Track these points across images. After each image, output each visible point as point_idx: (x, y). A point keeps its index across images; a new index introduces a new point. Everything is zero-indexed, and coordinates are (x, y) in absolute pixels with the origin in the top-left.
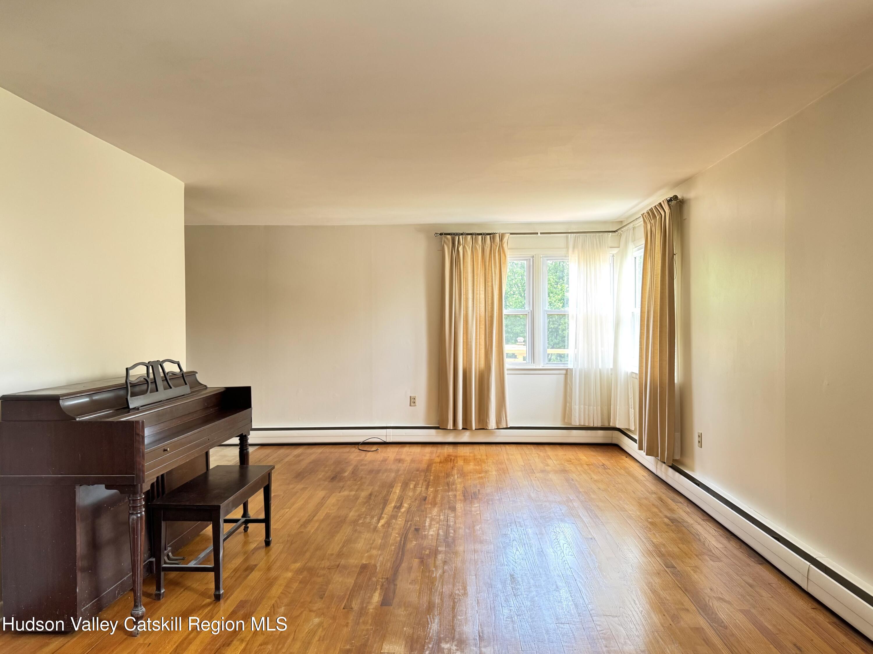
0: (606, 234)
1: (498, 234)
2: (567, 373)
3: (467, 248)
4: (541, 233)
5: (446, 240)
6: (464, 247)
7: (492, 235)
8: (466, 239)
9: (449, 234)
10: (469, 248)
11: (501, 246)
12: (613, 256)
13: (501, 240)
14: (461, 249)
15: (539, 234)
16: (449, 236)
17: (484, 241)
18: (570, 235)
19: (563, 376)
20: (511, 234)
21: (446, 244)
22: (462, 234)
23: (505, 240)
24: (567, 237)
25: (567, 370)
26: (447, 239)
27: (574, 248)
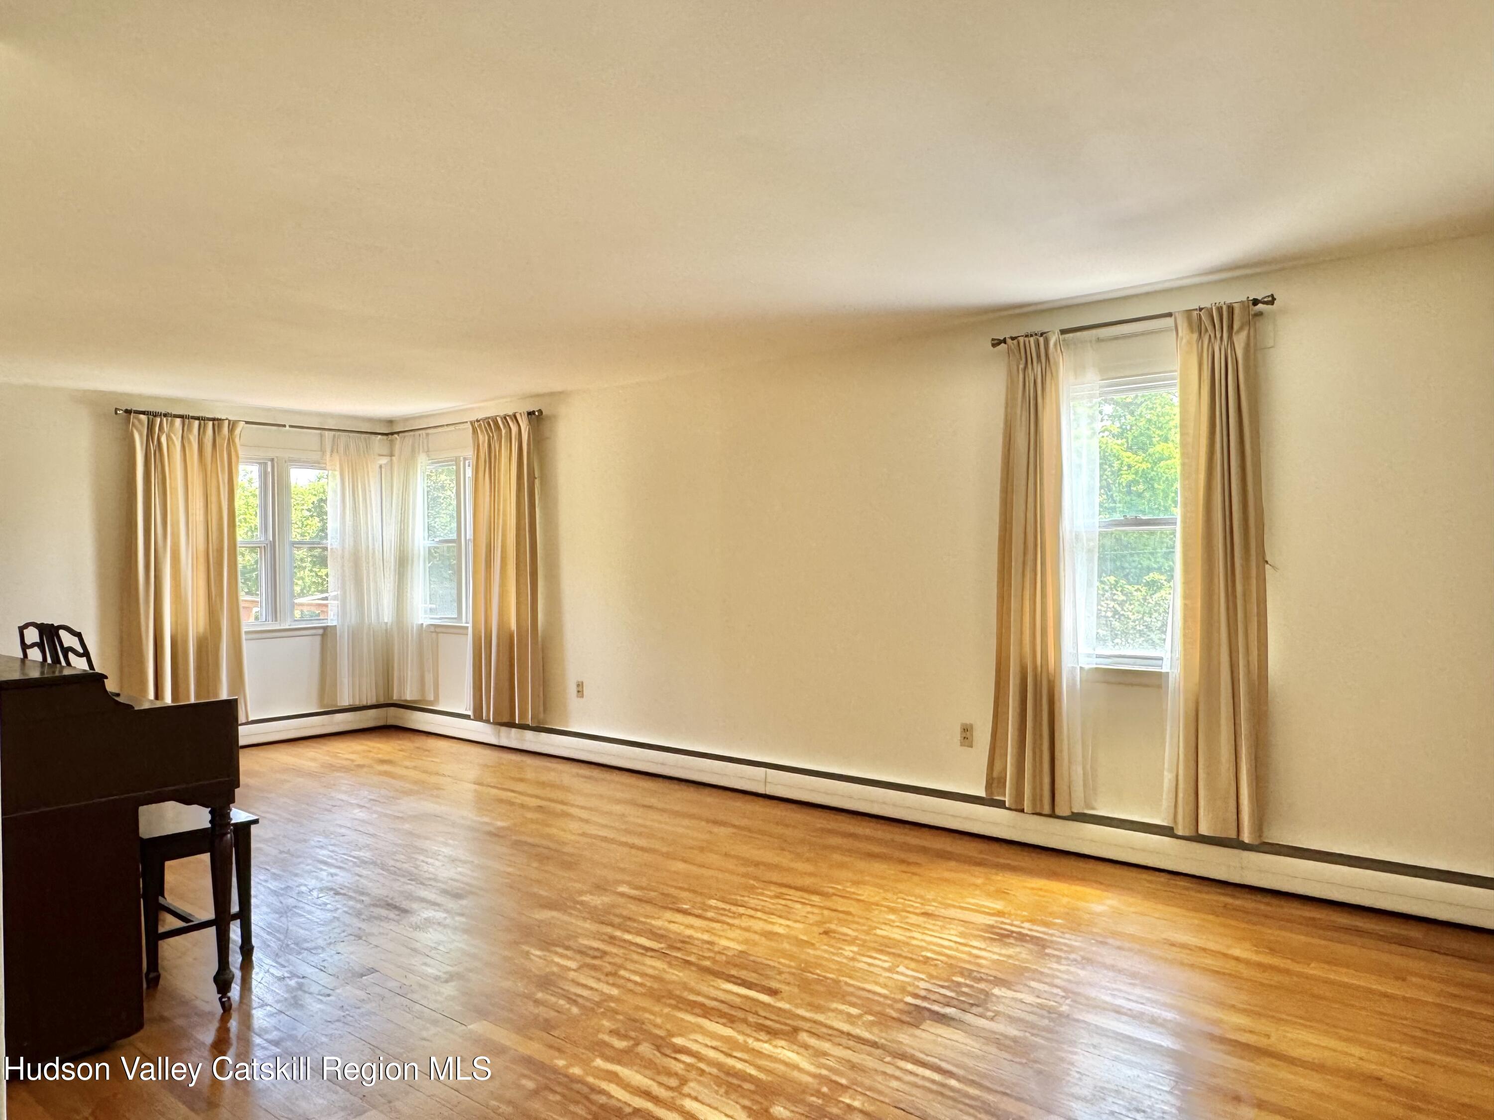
0: (373, 437)
1: (226, 422)
2: (326, 634)
3: (174, 438)
4: (291, 426)
5: (136, 422)
6: (169, 438)
7: (216, 422)
8: (172, 424)
9: (143, 413)
10: (177, 439)
11: (231, 440)
12: (381, 467)
13: (232, 430)
14: (164, 439)
15: (287, 427)
16: (142, 416)
17: (202, 430)
18: (326, 432)
19: (318, 638)
20: (247, 423)
21: (137, 430)
22: (165, 415)
23: (237, 432)
24: (321, 436)
25: (325, 628)
26: (140, 421)
27: (332, 451)
